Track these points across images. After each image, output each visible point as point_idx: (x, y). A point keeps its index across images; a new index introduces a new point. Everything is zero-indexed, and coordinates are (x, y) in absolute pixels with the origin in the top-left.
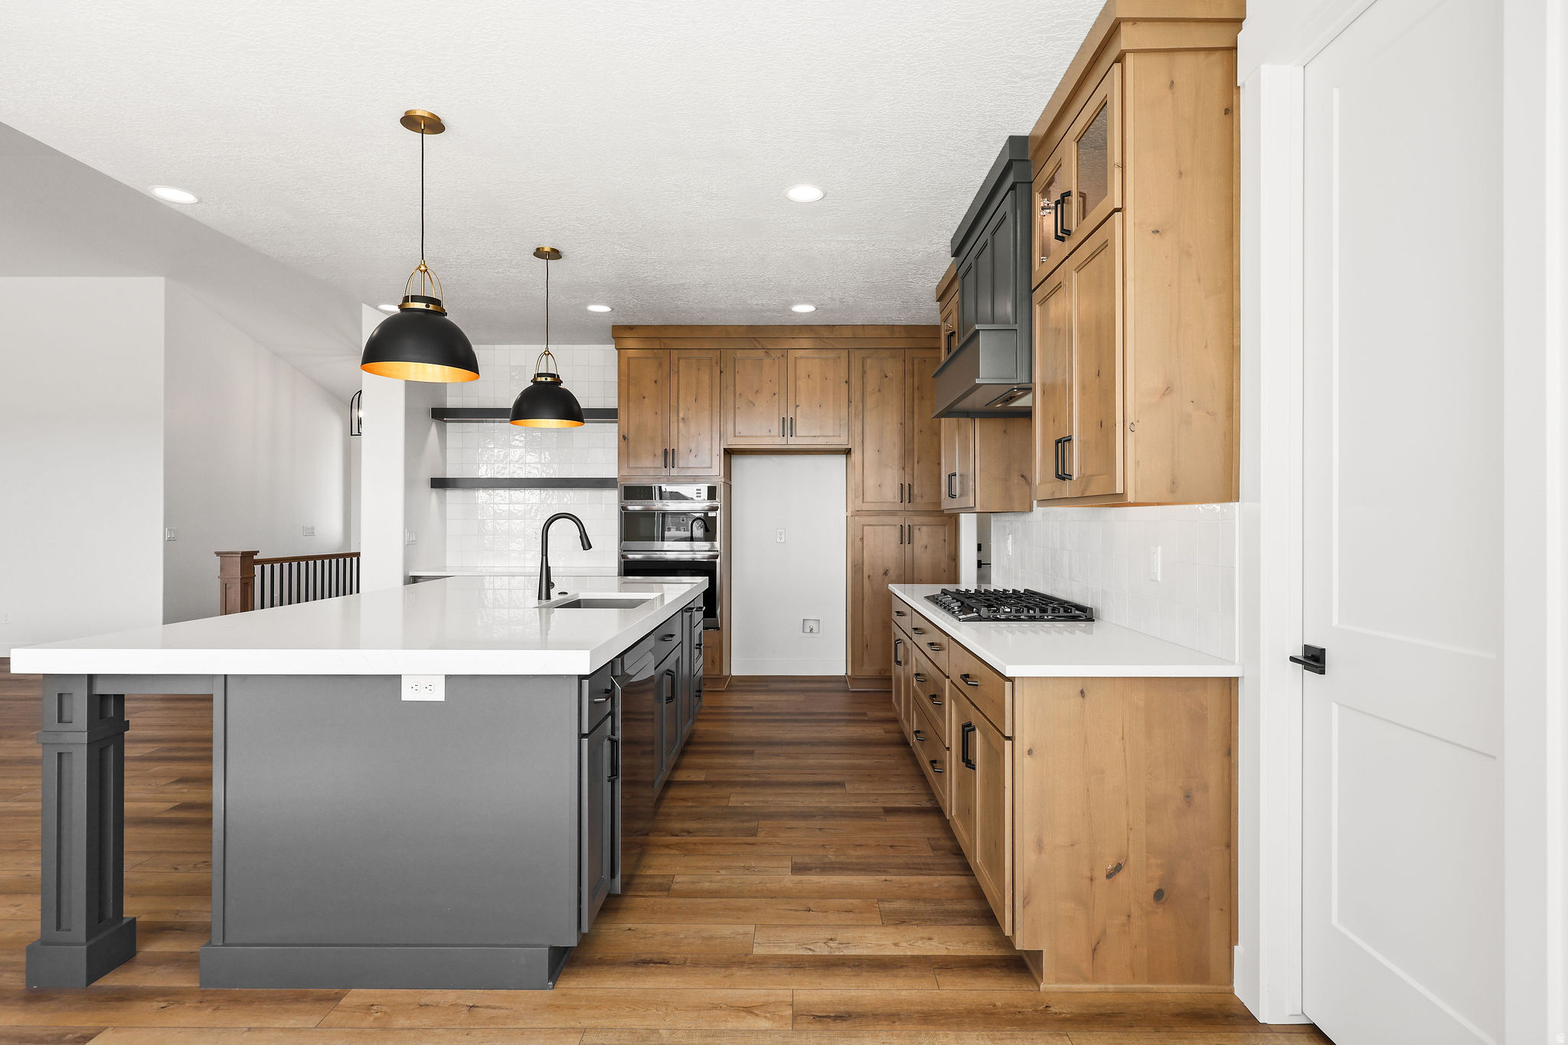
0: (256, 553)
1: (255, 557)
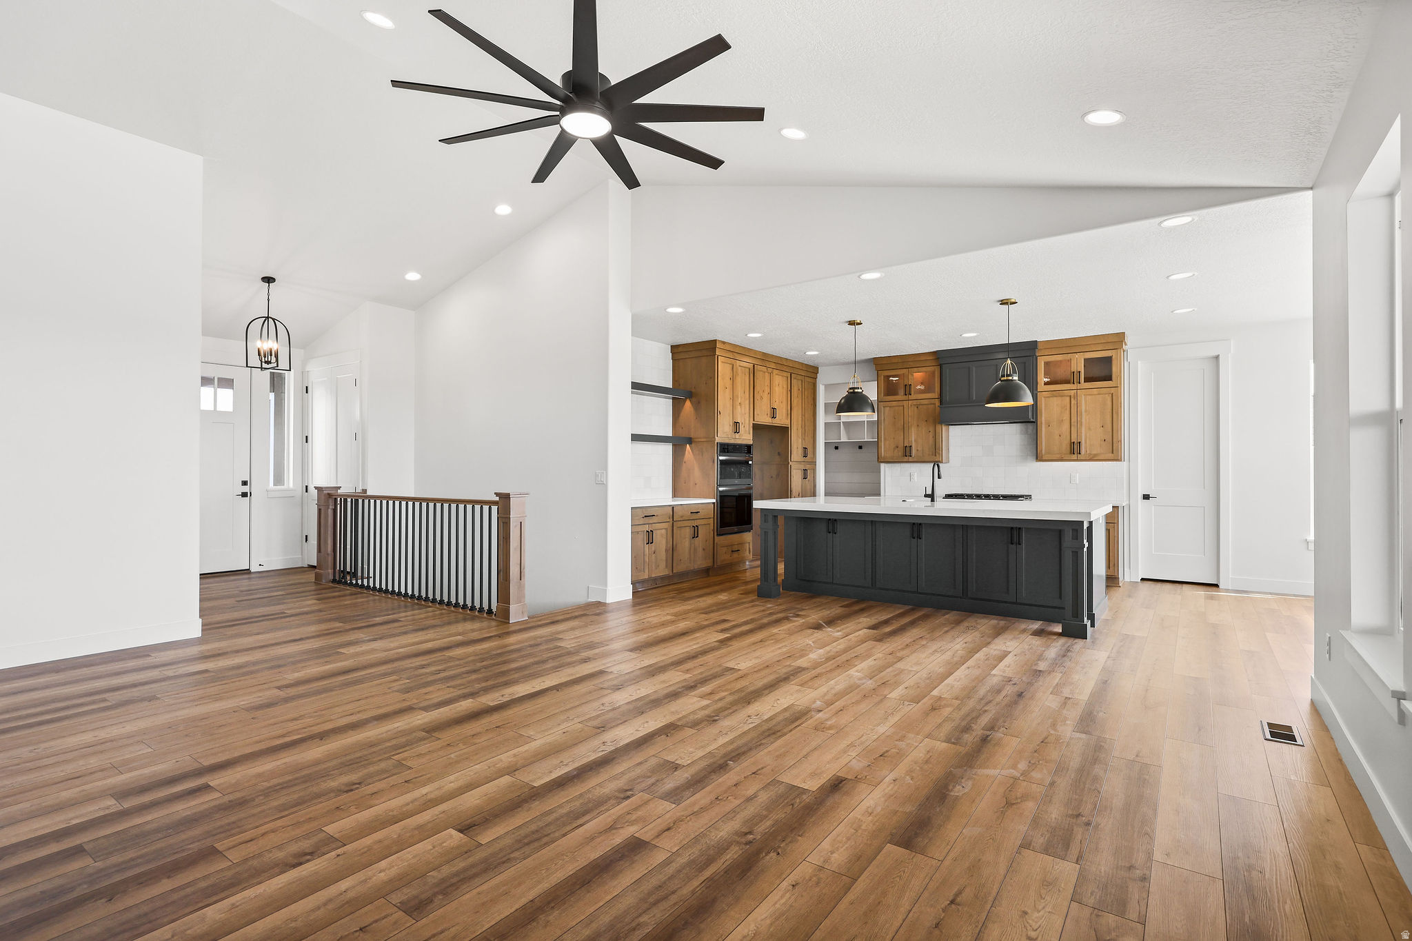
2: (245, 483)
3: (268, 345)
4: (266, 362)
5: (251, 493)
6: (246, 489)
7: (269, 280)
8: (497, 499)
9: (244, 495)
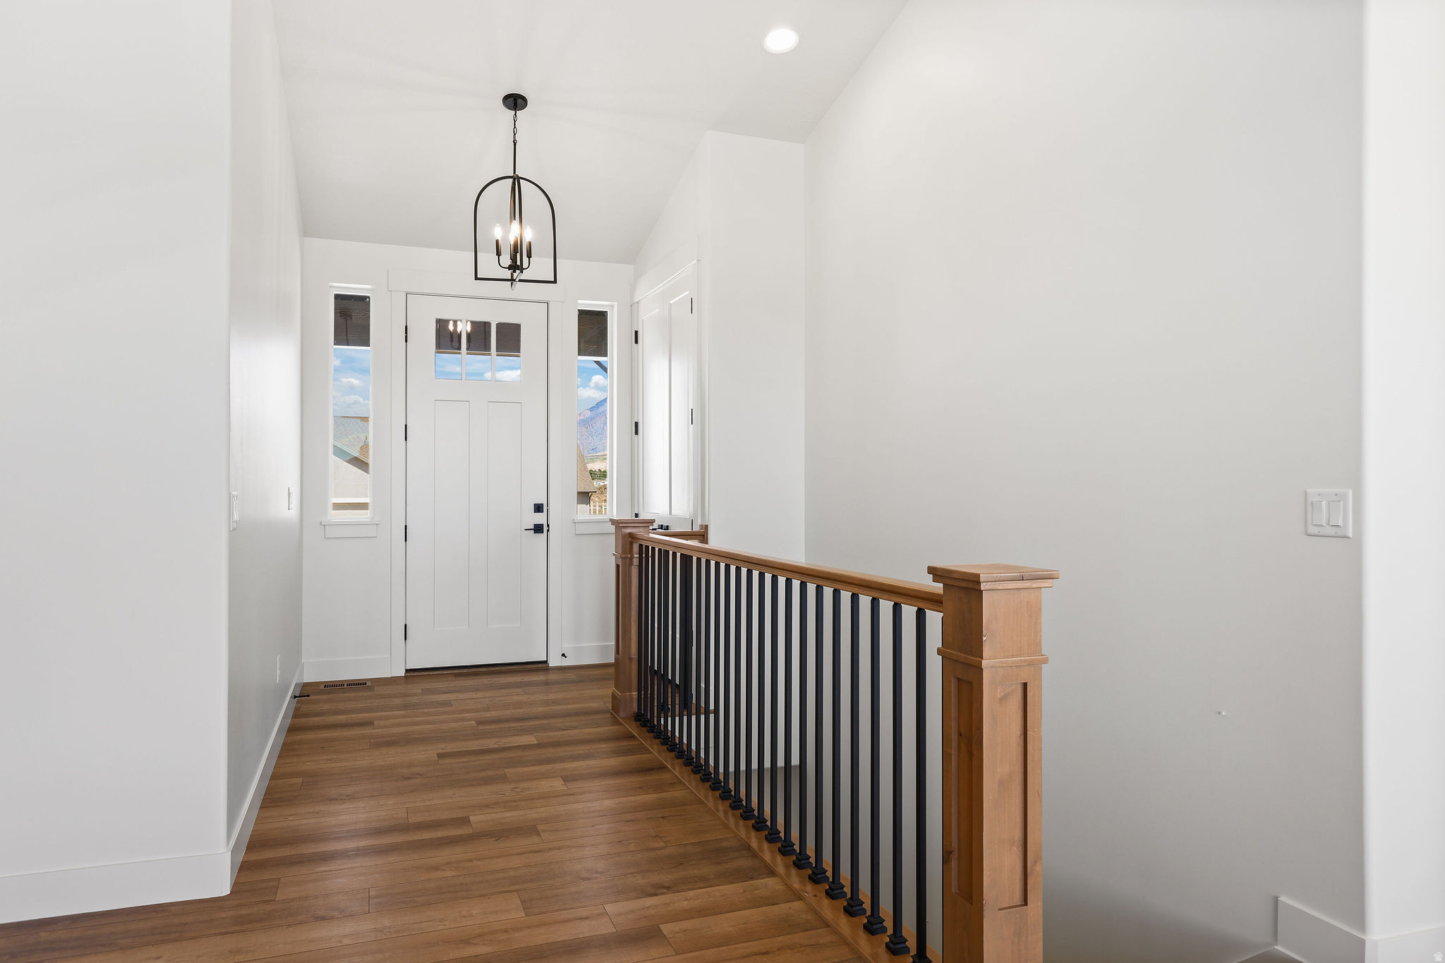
2: (538, 508)
5: (548, 526)
6: (540, 518)
7: (515, 102)
8: (938, 588)
9: (538, 529)
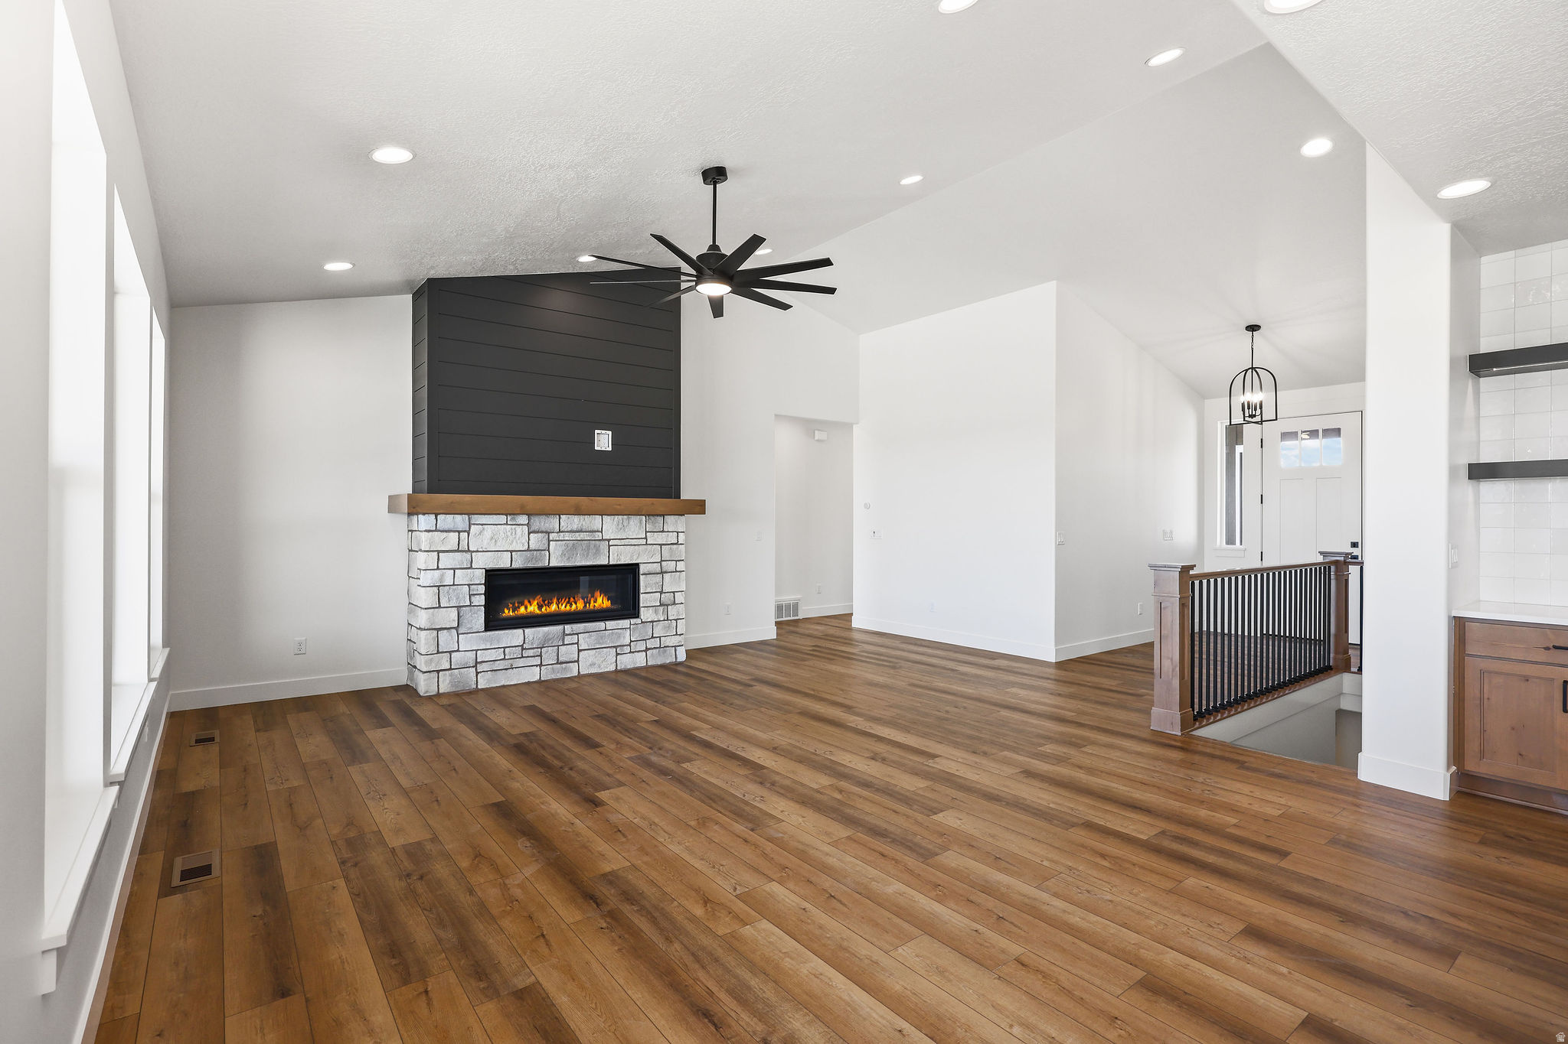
0: (1192, 567)
1: (1191, 572)
3: (1254, 397)
4: (1250, 416)
7: (1253, 328)
